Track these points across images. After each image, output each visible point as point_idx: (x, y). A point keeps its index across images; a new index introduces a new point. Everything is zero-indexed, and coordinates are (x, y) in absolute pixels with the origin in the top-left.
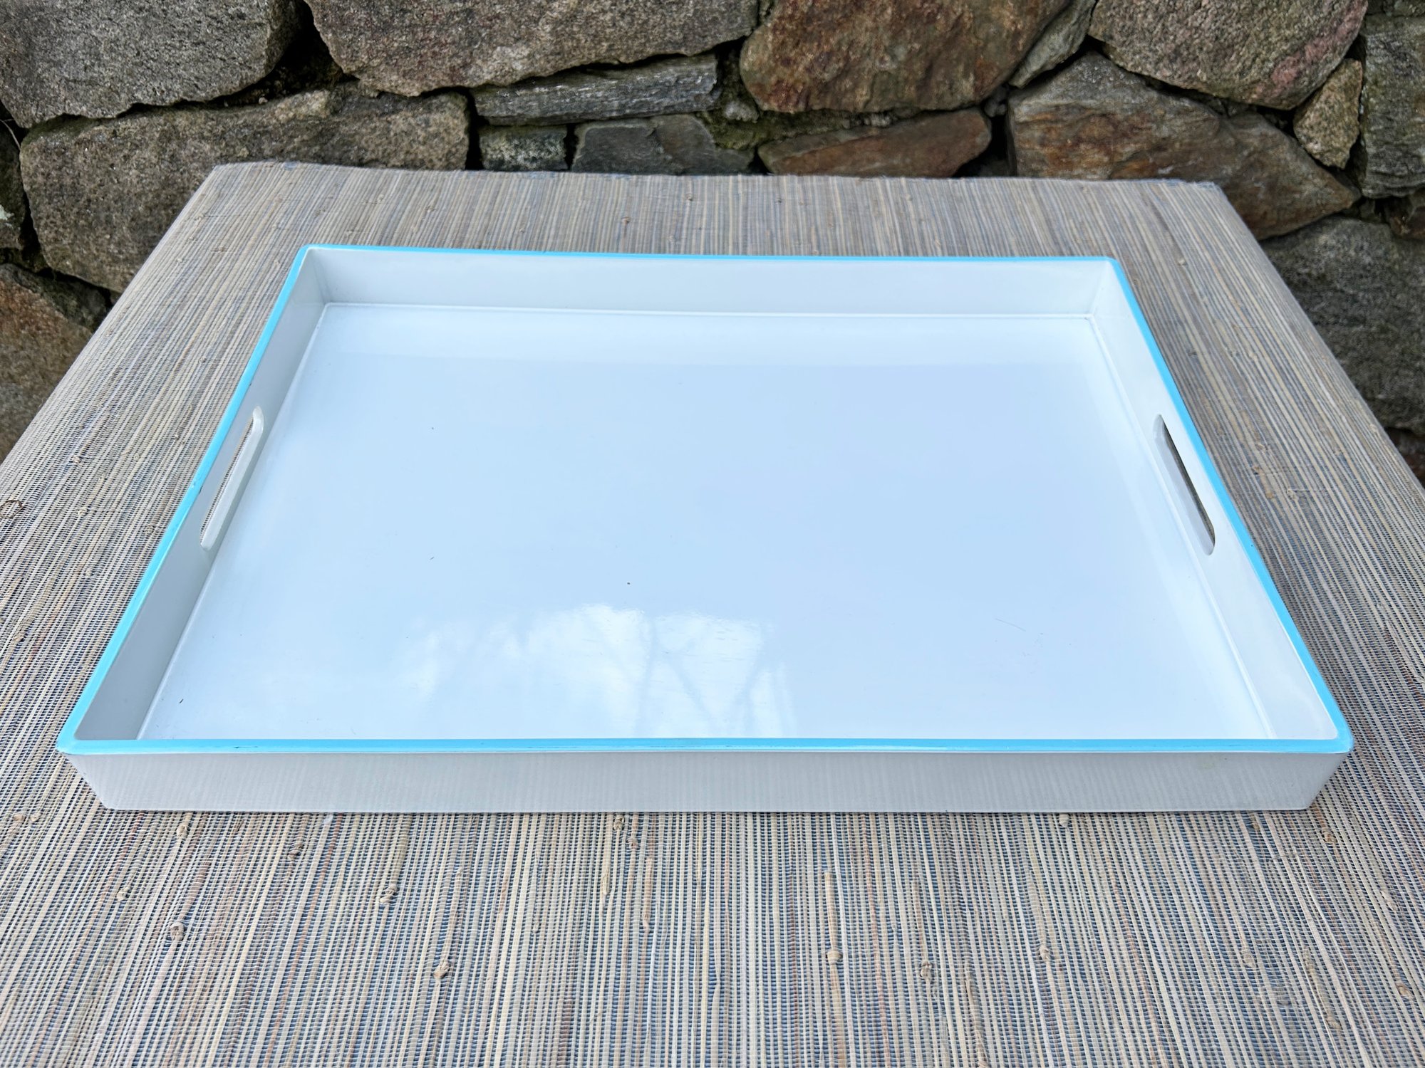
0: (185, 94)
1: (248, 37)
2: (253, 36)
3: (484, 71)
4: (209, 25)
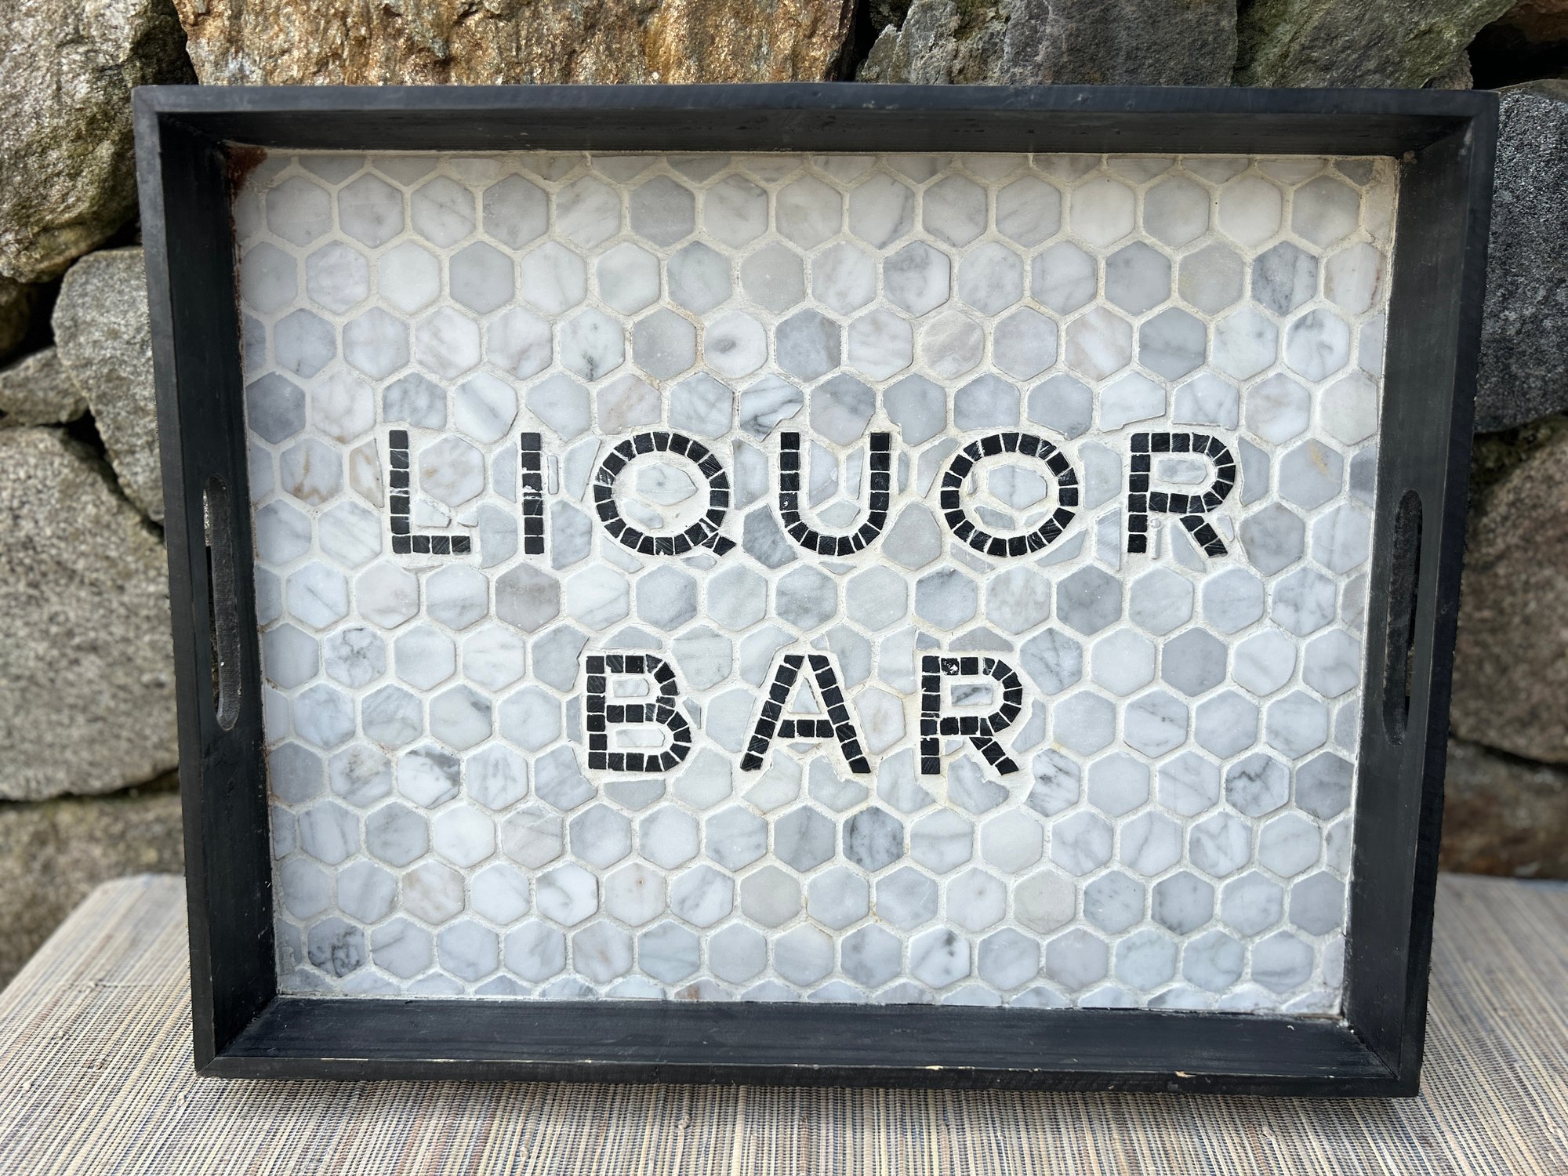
0: (73, 783)
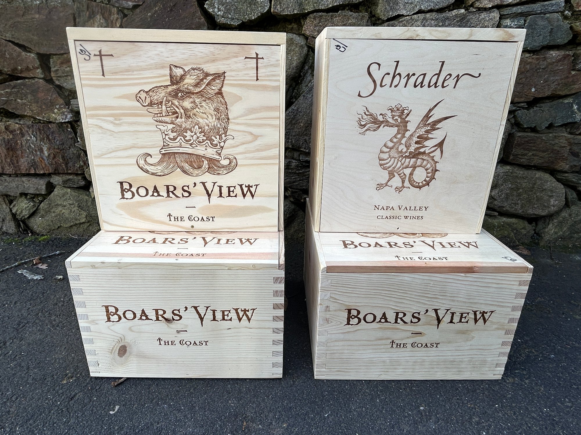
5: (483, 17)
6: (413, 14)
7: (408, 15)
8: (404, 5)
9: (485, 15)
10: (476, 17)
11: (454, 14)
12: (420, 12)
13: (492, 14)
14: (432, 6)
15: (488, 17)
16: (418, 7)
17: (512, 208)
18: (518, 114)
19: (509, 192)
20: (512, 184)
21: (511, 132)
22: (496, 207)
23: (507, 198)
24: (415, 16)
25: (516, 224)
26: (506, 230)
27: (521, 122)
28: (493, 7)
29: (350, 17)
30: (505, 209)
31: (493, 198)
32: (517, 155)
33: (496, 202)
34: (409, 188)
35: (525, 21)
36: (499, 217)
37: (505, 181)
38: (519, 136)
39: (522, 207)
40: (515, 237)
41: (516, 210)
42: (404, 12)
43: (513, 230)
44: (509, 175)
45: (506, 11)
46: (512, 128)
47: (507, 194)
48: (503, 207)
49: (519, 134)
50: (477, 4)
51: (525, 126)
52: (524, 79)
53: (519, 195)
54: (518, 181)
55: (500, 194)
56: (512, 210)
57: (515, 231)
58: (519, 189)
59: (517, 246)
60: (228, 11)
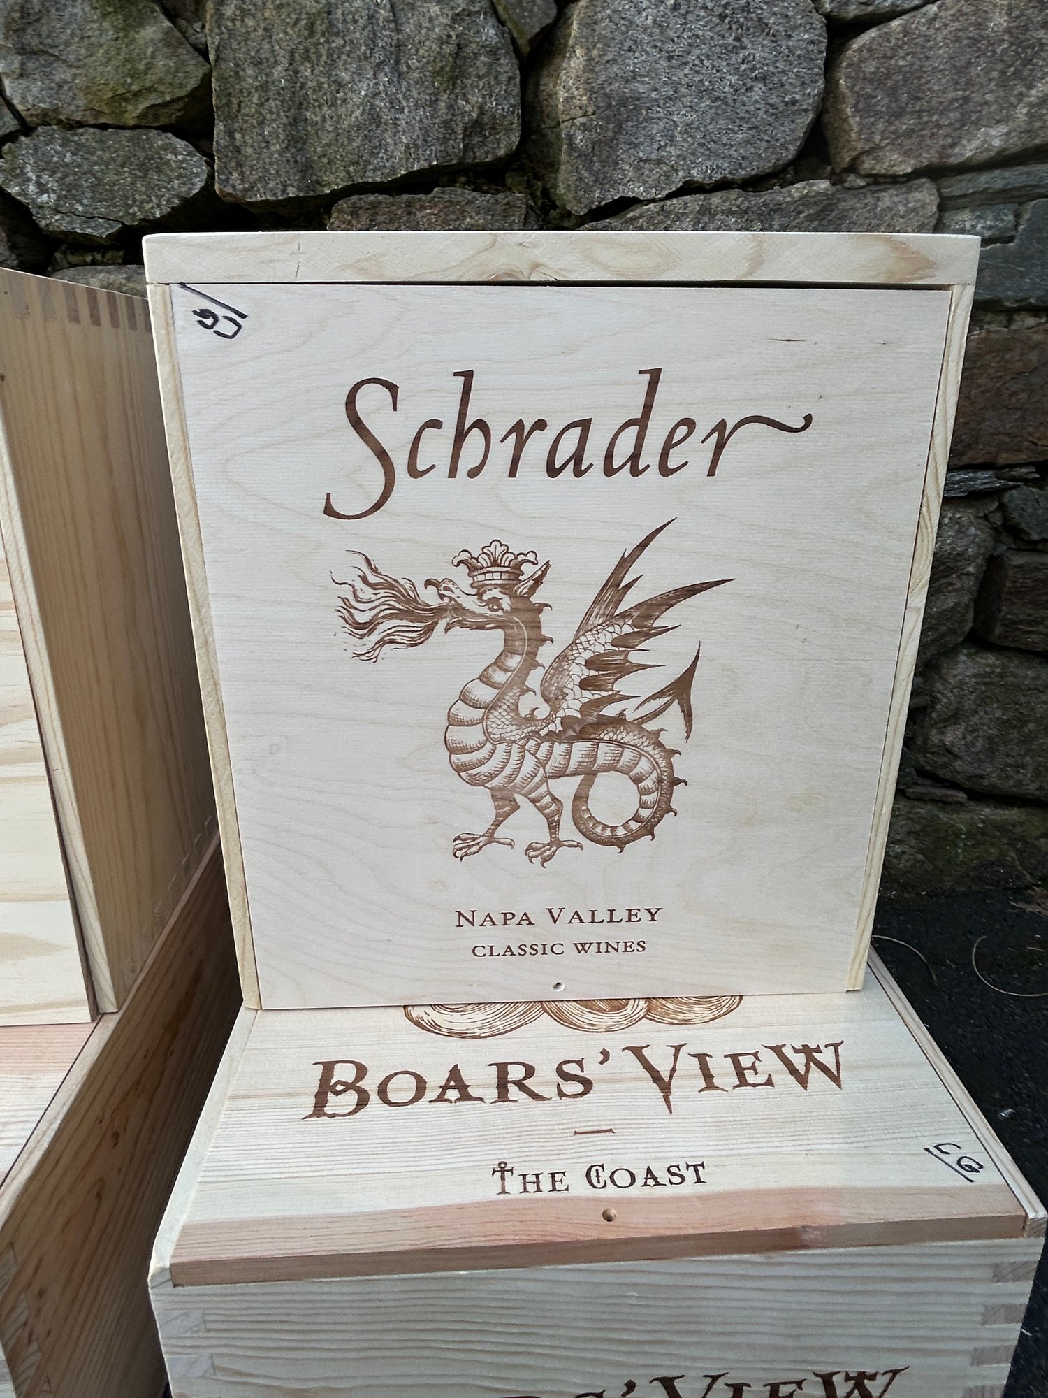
1: (793, 121)
2: (798, 121)
3: (968, 150)
4: (766, 112)
5: (888, 203)
6: (670, 196)
7: (653, 201)
8: (638, 168)
9: (896, 199)
10: (866, 205)
11: (797, 195)
12: (689, 188)
13: (917, 195)
14: (723, 168)
15: (905, 205)
16: (681, 173)
17: (1009, 778)
18: (1012, 499)
19: (995, 732)
20: (1004, 710)
21: (996, 553)
22: (960, 779)
23: (991, 750)
24: (675, 201)
25: (1022, 824)
26: (992, 845)
27: (1023, 526)
28: (917, 174)
29: (468, 209)
30: (986, 782)
31: (948, 751)
32: (1015, 622)
33: (958, 764)
34: (579, 845)
35: (1018, 216)
36: (972, 805)
37: (983, 701)
38: (1019, 567)
39: (1037, 774)
40: (1021, 861)
41: (1019, 783)
42: (639, 191)
43: (1012, 843)
44: (994, 684)
45: (957, 186)
46: (998, 541)
47: (990, 739)
48: (982, 777)
49: (1018, 560)
50: (868, 164)
51: (1035, 537)
52: (1023, 396)
53: (1027, 739)
54: (1023, 700)
55: (969, 738)
56: (1008, 786)
57: (1020, 845)
58: (1023, 722)
59: (1028, 887)
60: (71, 191)
